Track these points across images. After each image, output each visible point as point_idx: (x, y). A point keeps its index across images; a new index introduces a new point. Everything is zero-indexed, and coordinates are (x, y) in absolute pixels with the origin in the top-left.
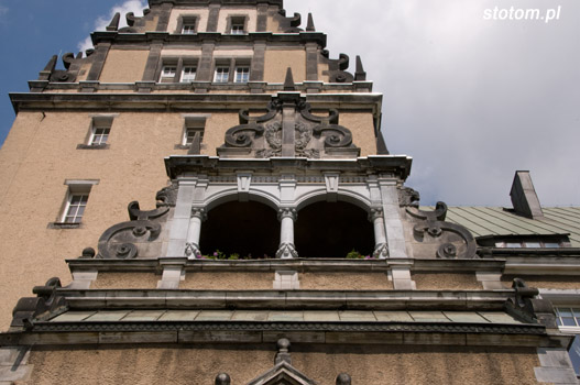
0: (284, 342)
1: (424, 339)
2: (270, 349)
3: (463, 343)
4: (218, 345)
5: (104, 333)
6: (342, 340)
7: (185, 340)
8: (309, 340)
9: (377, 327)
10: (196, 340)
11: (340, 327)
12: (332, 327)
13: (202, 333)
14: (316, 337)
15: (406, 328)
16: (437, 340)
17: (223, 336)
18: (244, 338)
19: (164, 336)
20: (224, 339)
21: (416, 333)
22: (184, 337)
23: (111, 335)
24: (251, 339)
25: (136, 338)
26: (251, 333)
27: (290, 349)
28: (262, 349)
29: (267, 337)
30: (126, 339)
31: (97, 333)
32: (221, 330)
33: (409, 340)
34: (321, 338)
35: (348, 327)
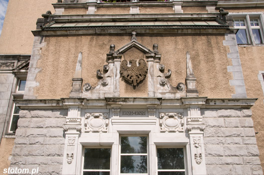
0: (134, 33)
1: (185, 31)
2: (129, 36)
3: (199, 32)
4: (111, 35)
5: (69, 31)
6: (155, 32)
7: (98, 33)
8: (143, 32)
9: (168, 27)
10: (102, 33)
11: (155, 27)
12: (152, 27)
13: (104, 30)
14: (146, 31)
15: (179, 27)
16: (190, 31)
17: (112, 31)
18: (120, 32)
19: (91, 32)
20: (112, 32)
21: (182, 29)
22: (98, 31)
23: (72, 31)
24: (122, 32)
25: (81, 32)
26: (122, 30)
27: (137, 35)
28: (126, 36)
29: (128, 31)
30: (77, 33)
31: (67, 31)
32: (111, 29)
33: (180, 32)
34: (148, 31)
35: (157, 27)
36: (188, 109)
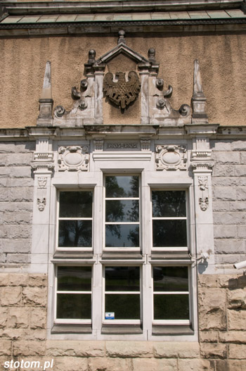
0: (122, 32)
1: (194, 29)
2: (115, 36)
3: (214, 30)
4: (89, 35)
5: (30, 29)
6: (152, 30)
7: (72, 32)
8: (135, 31)
9: (170, 22)
10: (77, 32)
11: (151, 23)
12: (147, 23)
13: (80, 29)
14: (138, 29)
15: (185, 22)
16: (201, 29)
17: (91, 30)
18: (102, 31)
19: (61, 31)
20: (91, 31)
21: (190, 25)
22: (71, 31)
23: (34, 30)
24: (105, 31)
25: (47, 32)
26: (105, 28)
27: (125, 36)
28: (111, 36)
29: (114, 29)
30: (42, 32)
31: (27, 29)
32: (90, 26)
33: (186, 29)
34: (141, 29)
35: (155, 23)
36: (194, 140)
